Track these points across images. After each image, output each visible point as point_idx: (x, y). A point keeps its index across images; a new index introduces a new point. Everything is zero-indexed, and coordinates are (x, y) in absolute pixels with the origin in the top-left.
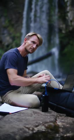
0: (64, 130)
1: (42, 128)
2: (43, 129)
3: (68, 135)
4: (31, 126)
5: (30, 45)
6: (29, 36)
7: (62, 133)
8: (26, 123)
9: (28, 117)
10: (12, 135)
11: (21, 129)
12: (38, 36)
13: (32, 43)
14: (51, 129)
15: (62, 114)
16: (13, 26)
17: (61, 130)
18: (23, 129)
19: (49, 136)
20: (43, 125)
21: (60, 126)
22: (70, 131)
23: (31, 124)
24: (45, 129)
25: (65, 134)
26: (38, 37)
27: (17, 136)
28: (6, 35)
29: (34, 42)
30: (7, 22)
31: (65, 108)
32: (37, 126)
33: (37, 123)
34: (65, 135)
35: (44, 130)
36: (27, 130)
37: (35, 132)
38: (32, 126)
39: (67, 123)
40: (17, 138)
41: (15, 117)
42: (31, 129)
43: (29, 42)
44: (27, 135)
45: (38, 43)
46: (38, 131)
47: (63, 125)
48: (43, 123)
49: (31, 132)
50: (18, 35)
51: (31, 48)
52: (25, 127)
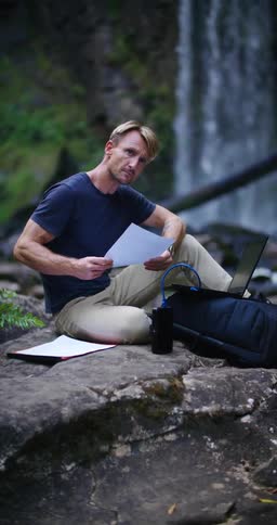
0: (196, 398)
1: (135, 392)
2: (136, 394)
3: (205, 409)
4: (106, 387)
5: (120, 160)
6: (118, 134)
7: (189, 404)
8: (96, 379)
9: (106, 367)
10: (54, 405)
11: (78, 394)
12: (144, 134)
13: (126, 155)
14: (159, 395)
15: (211, 360)
16: (142, 55)
17: (188, 397)
18: (85, 392)
19: (151, 410)
20: (140, 384)
21: (187, 388)
22: (212, 399)
23: (108, 382)
24: (141, 394)
25: (197, 407)
26: (142, 136)
27: (66, 409)
28: (119, 92)
29: (131, 152)
30: (120, 43)
31: (221, 343)
32: (122, 387)
33: (124, 379)
34: (197, 410)
35: (139, 397)
36: (95, 395)
37: (113, 399)
38: (111, 388)
39: (210, 381)
40: (63, 412)
41: (75, 366)
42: (106, 393)
43: (118, 152)
44: (93, 406)
45: (143, 152)
46: (124, 397)
47: (197, 386)
48: (140, 379)
49: (102, 400)
50: (163, 88)
51: (123, 170)
52: (92, 389)
